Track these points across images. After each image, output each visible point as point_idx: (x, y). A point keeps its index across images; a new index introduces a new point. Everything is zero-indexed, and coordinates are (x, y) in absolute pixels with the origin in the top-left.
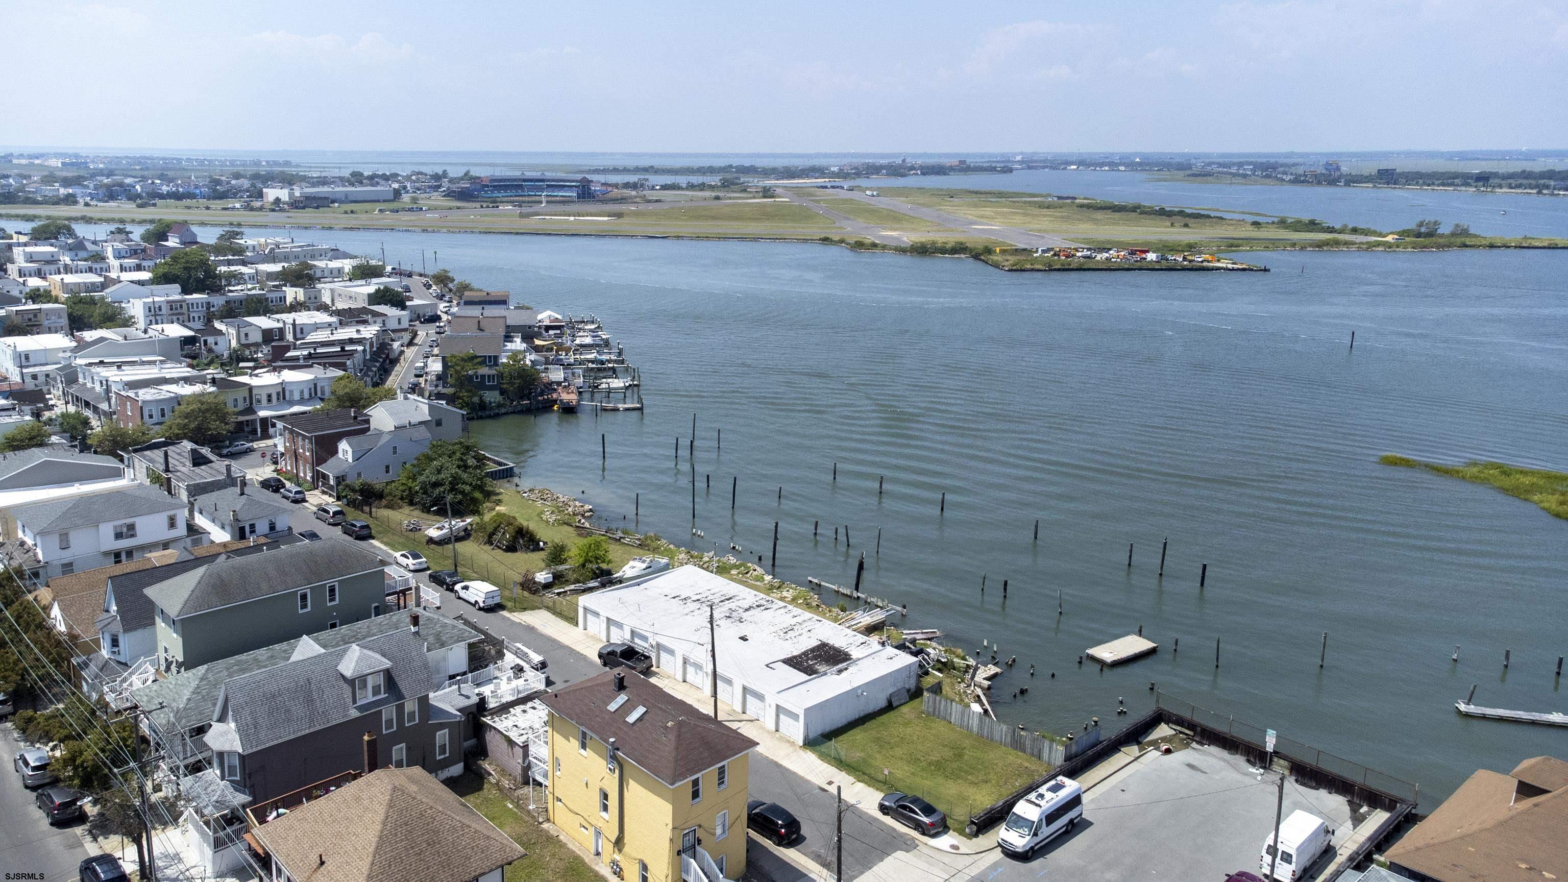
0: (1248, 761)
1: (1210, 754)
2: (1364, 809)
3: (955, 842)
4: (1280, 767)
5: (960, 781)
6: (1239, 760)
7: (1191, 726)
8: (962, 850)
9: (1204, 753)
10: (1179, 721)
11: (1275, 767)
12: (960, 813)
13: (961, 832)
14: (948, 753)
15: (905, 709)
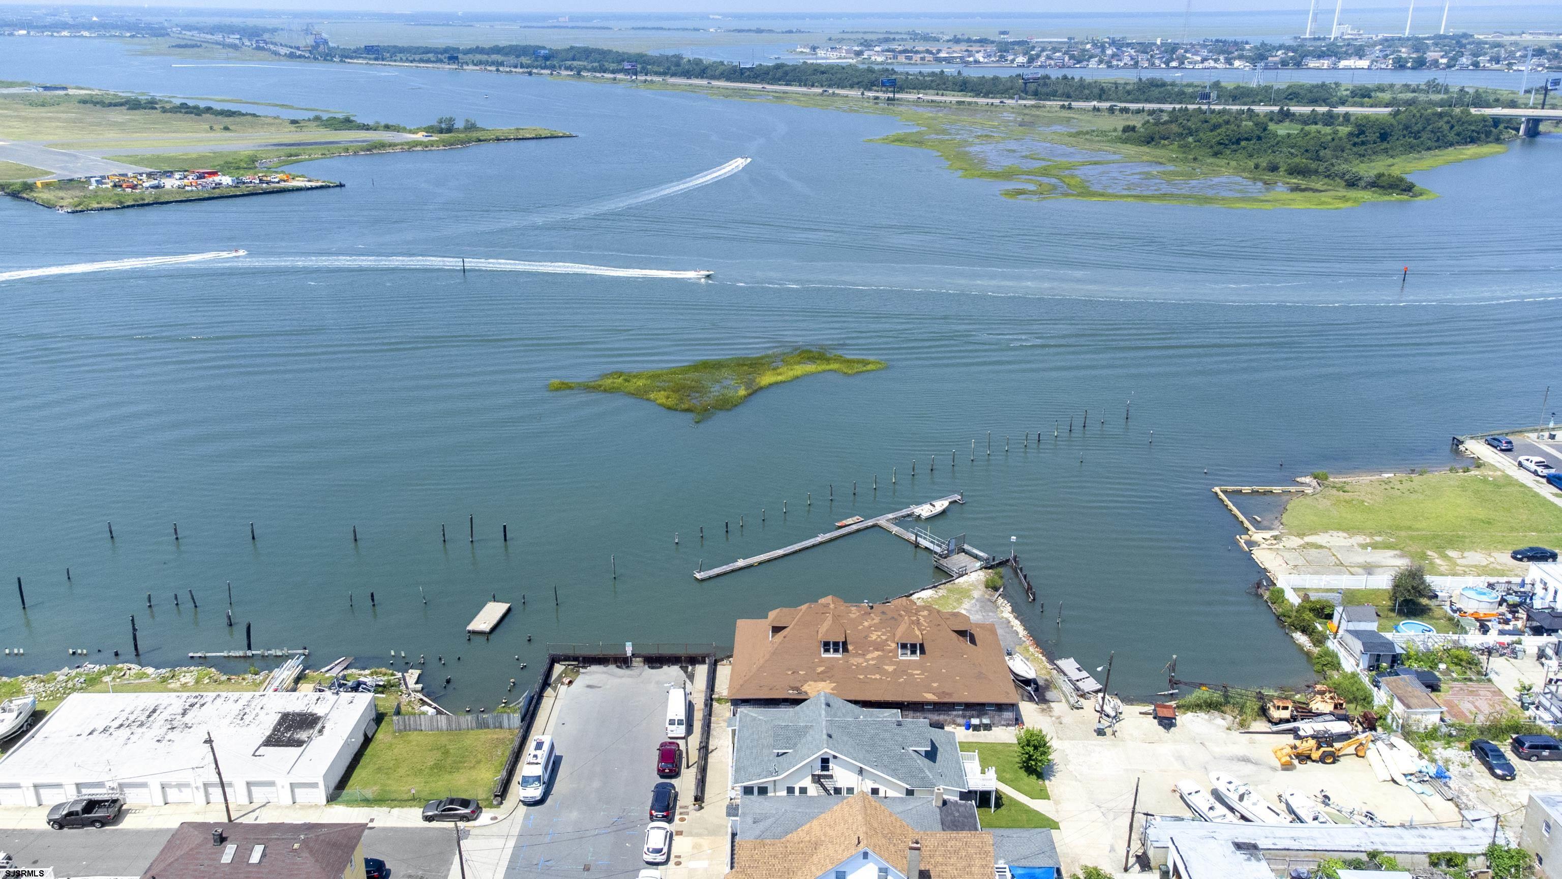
0: (618, 667)
1: (594, 673)
2: (690, 668)
3: (493, 815)
4: (637, 662)
5: (461, 771)
6: (612, 668)
7: (575, 659)
8: (500, 818)
9: (591, 673)
10: (567, 658)
11: (634, 664)
12: (480, 793)
13: (491, 806)
14: (438, 755)
15: (380, 736)
